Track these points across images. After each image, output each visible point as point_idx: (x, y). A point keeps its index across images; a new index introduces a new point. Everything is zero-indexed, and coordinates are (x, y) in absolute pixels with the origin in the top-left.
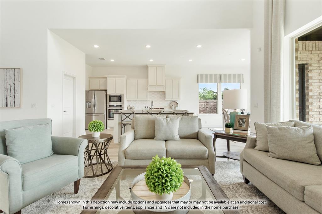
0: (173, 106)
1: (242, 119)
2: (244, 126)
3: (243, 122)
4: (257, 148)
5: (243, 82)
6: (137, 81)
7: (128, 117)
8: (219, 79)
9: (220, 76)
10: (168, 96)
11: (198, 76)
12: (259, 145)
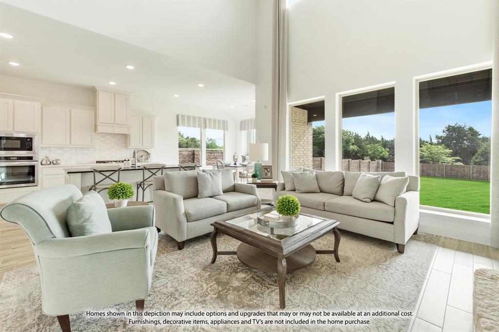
0: (142, 156)
1: (266, 169)
2: (269, 174)
3: (267, 171)
4: (286, 189)
5: (227, 130)
6: (70, 111)
7: (107, 177)
8: (204, 123)
9: (205, 120)
10: (135, 144)
11: (178, 116)
12: (288, 187)
